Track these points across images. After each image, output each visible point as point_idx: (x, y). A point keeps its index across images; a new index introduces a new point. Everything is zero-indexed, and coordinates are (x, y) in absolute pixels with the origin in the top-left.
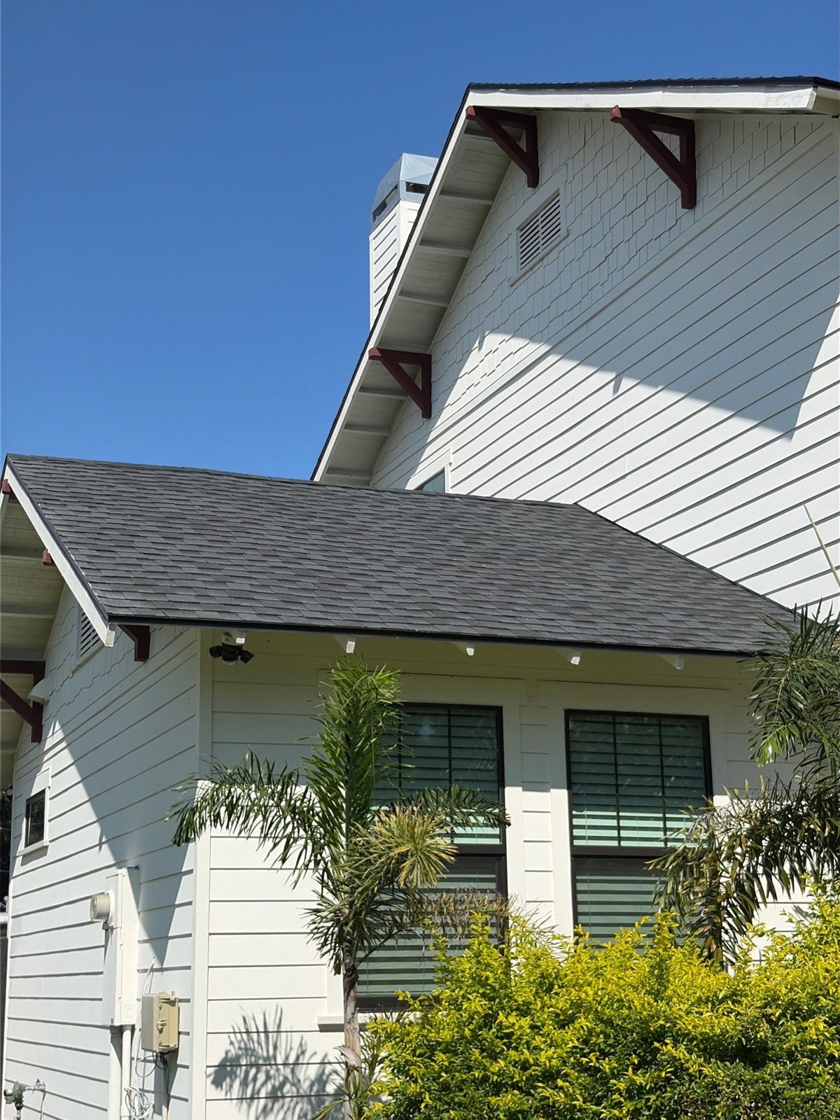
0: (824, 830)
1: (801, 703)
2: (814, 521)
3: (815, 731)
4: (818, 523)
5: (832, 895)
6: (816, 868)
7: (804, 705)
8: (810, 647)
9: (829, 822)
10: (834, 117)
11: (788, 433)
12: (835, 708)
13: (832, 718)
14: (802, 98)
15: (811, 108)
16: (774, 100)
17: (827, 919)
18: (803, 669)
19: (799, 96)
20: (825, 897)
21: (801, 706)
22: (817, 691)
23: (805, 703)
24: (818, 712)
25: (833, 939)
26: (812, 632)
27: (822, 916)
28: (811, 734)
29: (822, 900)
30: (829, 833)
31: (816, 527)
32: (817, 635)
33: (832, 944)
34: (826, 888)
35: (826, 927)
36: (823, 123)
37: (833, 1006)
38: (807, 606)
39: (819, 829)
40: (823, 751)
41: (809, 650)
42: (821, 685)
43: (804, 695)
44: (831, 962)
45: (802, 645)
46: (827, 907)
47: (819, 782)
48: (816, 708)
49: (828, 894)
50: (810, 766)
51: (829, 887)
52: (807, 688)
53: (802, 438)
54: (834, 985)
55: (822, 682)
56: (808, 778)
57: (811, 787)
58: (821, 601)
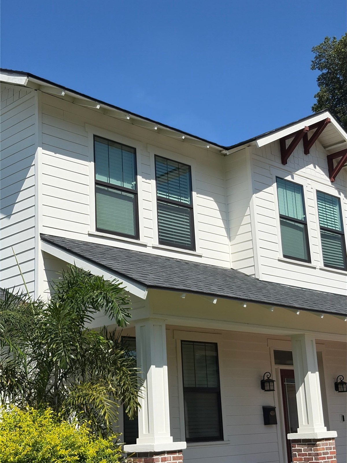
0: (7, 382)
1: (3, 330)
2: (15, 254)
3: (7, 342)
4: (16, 255)
5: (9, 410)
6: (3, 399)
7: (4, 331)
8: (9, 306)
9: (10, 379)
10: (35, 90)
11: (9, 216)
12: (17, 331)
13: (15, 336)
14: (22, 80)
15: (25, 85)
16: (11, 79)
17: (5, 420)
18: (5, 315)
19: (21, 79)
20: (6, 410)
21: (2, 331)
22: (10, 325)
23: (4, 330)
24: (10, 333)
25: (7, 428)
26: (10, 299)
27: (4, 418)
28: (5, 342)
29: (4, 412)
30: (10, 383)
31: (16, 256)
32: (12, 301)
33: (7, 430)
34: (6, 407)
35: (5, 423)
36: (31, 92)
37: (3, 457)
38: (9, 289)
39: (5, 382)
40: (10, 350)
41: (8, 307)
42: (11, 322)
43: (4, 326)
44: (4, 438)
45: (5, 305)
46: (6, 415)
47: (7, 363)
48: (9, 331)
49: (7, 409)
50: (5, 355)
51: (8, 406)
52: (6, 323)
53: (14, 219)
54: (4, 448)
55: (12, 321)
56: (3, 360)
57: (4, 364)
58: (14, 287)
